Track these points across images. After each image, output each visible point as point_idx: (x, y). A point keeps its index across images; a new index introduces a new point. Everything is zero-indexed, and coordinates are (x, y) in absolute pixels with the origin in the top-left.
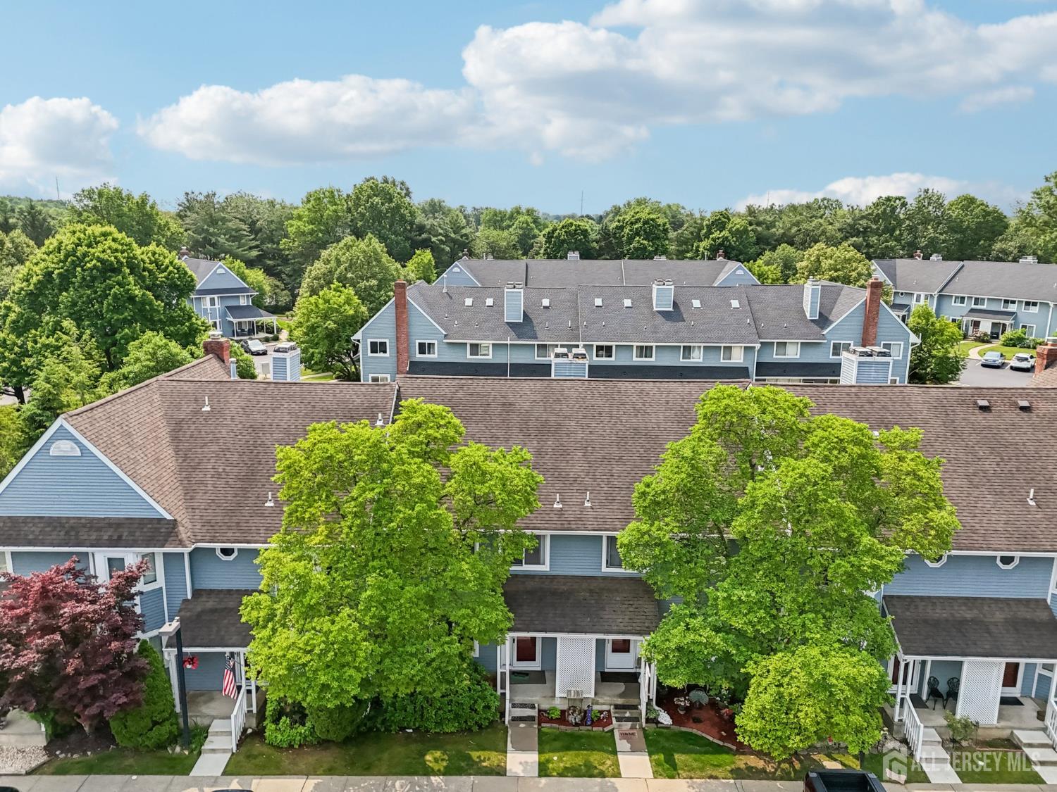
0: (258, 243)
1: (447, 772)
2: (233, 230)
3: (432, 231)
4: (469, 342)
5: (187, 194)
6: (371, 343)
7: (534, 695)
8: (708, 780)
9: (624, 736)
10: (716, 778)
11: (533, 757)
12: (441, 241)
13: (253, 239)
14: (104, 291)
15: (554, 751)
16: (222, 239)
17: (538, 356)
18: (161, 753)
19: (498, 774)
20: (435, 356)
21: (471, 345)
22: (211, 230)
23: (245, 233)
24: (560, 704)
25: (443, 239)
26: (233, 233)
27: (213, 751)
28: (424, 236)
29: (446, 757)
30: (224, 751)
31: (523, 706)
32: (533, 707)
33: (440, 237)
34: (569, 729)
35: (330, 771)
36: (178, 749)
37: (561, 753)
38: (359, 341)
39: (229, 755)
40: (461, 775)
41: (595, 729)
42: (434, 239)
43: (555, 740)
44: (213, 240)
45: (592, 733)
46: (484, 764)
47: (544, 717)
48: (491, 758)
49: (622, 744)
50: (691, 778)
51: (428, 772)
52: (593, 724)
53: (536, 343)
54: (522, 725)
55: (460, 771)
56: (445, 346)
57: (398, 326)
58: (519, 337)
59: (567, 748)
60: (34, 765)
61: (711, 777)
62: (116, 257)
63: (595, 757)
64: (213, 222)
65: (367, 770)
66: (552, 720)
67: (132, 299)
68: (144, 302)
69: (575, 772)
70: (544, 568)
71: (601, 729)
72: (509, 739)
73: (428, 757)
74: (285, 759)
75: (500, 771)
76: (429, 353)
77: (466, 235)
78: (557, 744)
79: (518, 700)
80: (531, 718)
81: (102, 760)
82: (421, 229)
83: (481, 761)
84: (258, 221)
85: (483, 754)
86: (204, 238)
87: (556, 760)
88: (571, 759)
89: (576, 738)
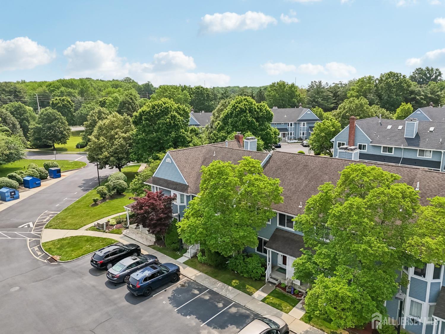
0: (336, 101)
1: (235, 287)
2: (325, 96)
3: (419, 94)
4: (383, 145)
5: (312, 82)
6: (339, 143)
7: (280, 277)
8: (319, 330)
9: (303, 303)
10: (324, 331)
11: (265, 295)
12: (422, 99)
13: (334, 100)
14: (240, 119)
15: (273, 296)
16: (320, 100)
17: (419, 155)
18: (175, 252)
19: (249, 295)
20: (366, 151)
21: (384, 147)
22: (316, 96)
23: (330, 97)
25: (423, 97)
26: (325, 97)
27: (185, 256)
28: (412, 96)
29: (238, 283)
30: (187, 257)
31: (274, 279)
32: (277, 280)
33: (421, 96)
34: (284, 293)
35: (206, 273)
36: (178, 253)
37: (275, 298)
38: (333, 142)
39: (188, 259)
40: (238, 290)
41: (293, 296)
42: (418, 97)
43: (277, 293)
44: (316, 100)
45: (291, 297)
46: (248, 290)
47: (280, 285)
48: (250, 289)
49: (299, 305)
50: (313, 326)
51: (230, 284)
52: (294, 294)
53: (418, 149)
54: (270, 285)
56: (371, 147)
57: (350, 136)
58: (409, 145)
59: (278, 297)
60: (150, 244)
61: (322, 330)
62: (245, 107)
63: (284, 304)
64: (318, 93)
66: (281, 288)
67: (248, 121)
68: (252, 122)
69: (273, 305)
70: (293, 230)
71: (295, 297)
72: (263, 287)
73: (234, 281)
74: (199, 265)
76: (363, 149)
77: (438, 95)
78: (276, 295)
79: (274, 276)
80: (275, 284)
81: (163, 249)
82: (412, 92)
83: (248, 289)
84: (338, 92)
85: (250, 287)
86: (314, 99)
87: (272, 299)
88: (276, 301)
89: (284, 296)
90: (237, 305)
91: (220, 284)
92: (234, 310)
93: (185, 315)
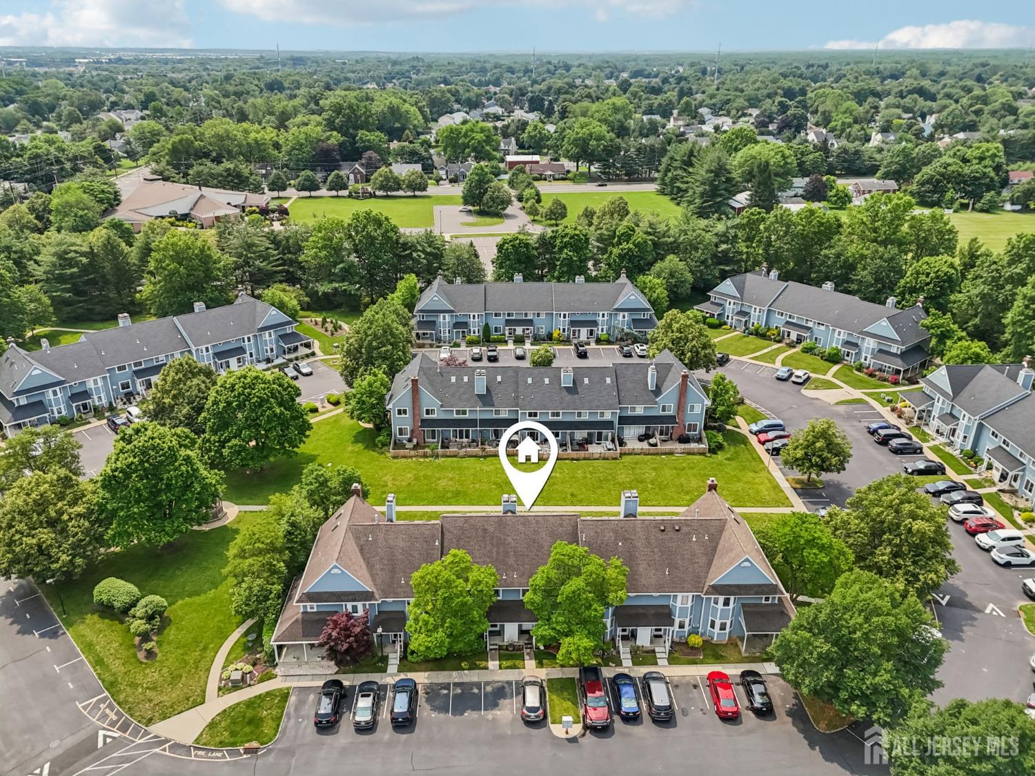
1: (469, 669)
2: (263, 251)
4: (455, 409)
6: (398, 410)
7: (497, 641)
9: (528, 654)
11: (497, 663)
13: (277, 254)
15: (504, 660)
17: (495, 415)
20: (435, 416)
24: (505, 644)
27: (392, 664)
29: (468, 664)
30: (395, 665)
31: (493, 645)
32: (496, 645)
34: (509, 652)
35: (431, 670)
36: (380, 664)
37: (506, 661)
38: (390, 409)
39: (397, 666)
41: (517, 652)
43: (504, 656)
45: (517, 654)
46: (481, 666)
47: (501, 648)
48: (483, 664)
49: (526, 657)
51: (463, 669)
52: (517, 650)
53: (494, 409)
54: (493, 652)
55: (474, 669)
56: (441, 411)
58: (484, 406)
59: (508, 659)
63: (517, 662)
64: (249, 248)
65: (443, 669)
66: (503, 650)
69: (510, 667)
70: (500, 598)
71: (519, 652)
72: (489, 657)
73: (463, 664)
74: (417, 667)
75: (486, 668)
76: (432, 414)
78: (505, 658)
79: (491, 642)
80: (496, 649)
85: (480, 663)
87: (504, 663)
88: (509, 663)
89: (511, 655)
90: (487, 683)
91: (454, 673)
92: (489, 689)
93: (462, 714)
